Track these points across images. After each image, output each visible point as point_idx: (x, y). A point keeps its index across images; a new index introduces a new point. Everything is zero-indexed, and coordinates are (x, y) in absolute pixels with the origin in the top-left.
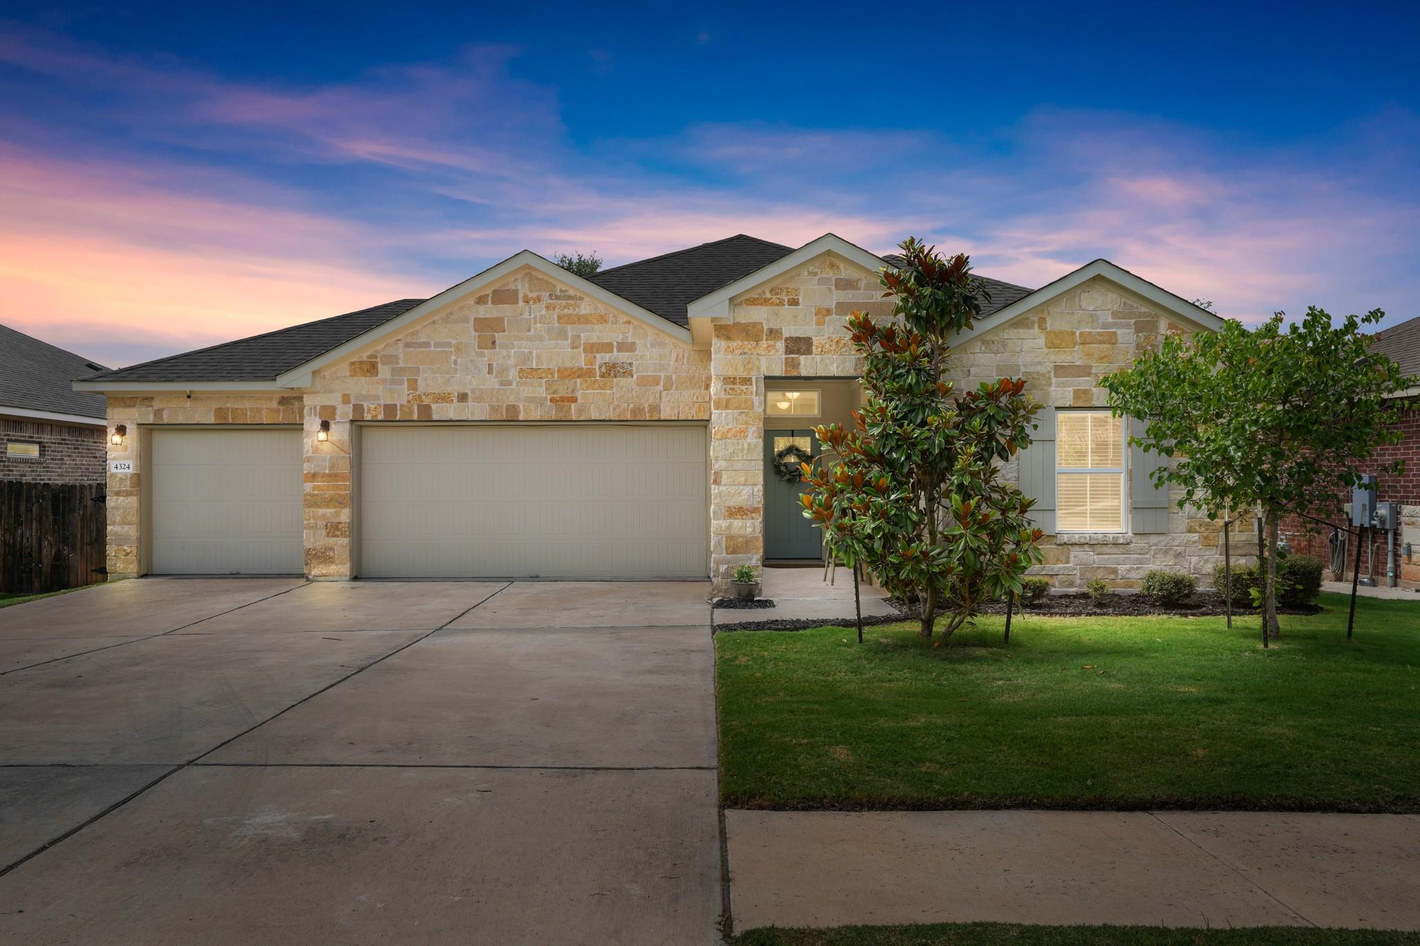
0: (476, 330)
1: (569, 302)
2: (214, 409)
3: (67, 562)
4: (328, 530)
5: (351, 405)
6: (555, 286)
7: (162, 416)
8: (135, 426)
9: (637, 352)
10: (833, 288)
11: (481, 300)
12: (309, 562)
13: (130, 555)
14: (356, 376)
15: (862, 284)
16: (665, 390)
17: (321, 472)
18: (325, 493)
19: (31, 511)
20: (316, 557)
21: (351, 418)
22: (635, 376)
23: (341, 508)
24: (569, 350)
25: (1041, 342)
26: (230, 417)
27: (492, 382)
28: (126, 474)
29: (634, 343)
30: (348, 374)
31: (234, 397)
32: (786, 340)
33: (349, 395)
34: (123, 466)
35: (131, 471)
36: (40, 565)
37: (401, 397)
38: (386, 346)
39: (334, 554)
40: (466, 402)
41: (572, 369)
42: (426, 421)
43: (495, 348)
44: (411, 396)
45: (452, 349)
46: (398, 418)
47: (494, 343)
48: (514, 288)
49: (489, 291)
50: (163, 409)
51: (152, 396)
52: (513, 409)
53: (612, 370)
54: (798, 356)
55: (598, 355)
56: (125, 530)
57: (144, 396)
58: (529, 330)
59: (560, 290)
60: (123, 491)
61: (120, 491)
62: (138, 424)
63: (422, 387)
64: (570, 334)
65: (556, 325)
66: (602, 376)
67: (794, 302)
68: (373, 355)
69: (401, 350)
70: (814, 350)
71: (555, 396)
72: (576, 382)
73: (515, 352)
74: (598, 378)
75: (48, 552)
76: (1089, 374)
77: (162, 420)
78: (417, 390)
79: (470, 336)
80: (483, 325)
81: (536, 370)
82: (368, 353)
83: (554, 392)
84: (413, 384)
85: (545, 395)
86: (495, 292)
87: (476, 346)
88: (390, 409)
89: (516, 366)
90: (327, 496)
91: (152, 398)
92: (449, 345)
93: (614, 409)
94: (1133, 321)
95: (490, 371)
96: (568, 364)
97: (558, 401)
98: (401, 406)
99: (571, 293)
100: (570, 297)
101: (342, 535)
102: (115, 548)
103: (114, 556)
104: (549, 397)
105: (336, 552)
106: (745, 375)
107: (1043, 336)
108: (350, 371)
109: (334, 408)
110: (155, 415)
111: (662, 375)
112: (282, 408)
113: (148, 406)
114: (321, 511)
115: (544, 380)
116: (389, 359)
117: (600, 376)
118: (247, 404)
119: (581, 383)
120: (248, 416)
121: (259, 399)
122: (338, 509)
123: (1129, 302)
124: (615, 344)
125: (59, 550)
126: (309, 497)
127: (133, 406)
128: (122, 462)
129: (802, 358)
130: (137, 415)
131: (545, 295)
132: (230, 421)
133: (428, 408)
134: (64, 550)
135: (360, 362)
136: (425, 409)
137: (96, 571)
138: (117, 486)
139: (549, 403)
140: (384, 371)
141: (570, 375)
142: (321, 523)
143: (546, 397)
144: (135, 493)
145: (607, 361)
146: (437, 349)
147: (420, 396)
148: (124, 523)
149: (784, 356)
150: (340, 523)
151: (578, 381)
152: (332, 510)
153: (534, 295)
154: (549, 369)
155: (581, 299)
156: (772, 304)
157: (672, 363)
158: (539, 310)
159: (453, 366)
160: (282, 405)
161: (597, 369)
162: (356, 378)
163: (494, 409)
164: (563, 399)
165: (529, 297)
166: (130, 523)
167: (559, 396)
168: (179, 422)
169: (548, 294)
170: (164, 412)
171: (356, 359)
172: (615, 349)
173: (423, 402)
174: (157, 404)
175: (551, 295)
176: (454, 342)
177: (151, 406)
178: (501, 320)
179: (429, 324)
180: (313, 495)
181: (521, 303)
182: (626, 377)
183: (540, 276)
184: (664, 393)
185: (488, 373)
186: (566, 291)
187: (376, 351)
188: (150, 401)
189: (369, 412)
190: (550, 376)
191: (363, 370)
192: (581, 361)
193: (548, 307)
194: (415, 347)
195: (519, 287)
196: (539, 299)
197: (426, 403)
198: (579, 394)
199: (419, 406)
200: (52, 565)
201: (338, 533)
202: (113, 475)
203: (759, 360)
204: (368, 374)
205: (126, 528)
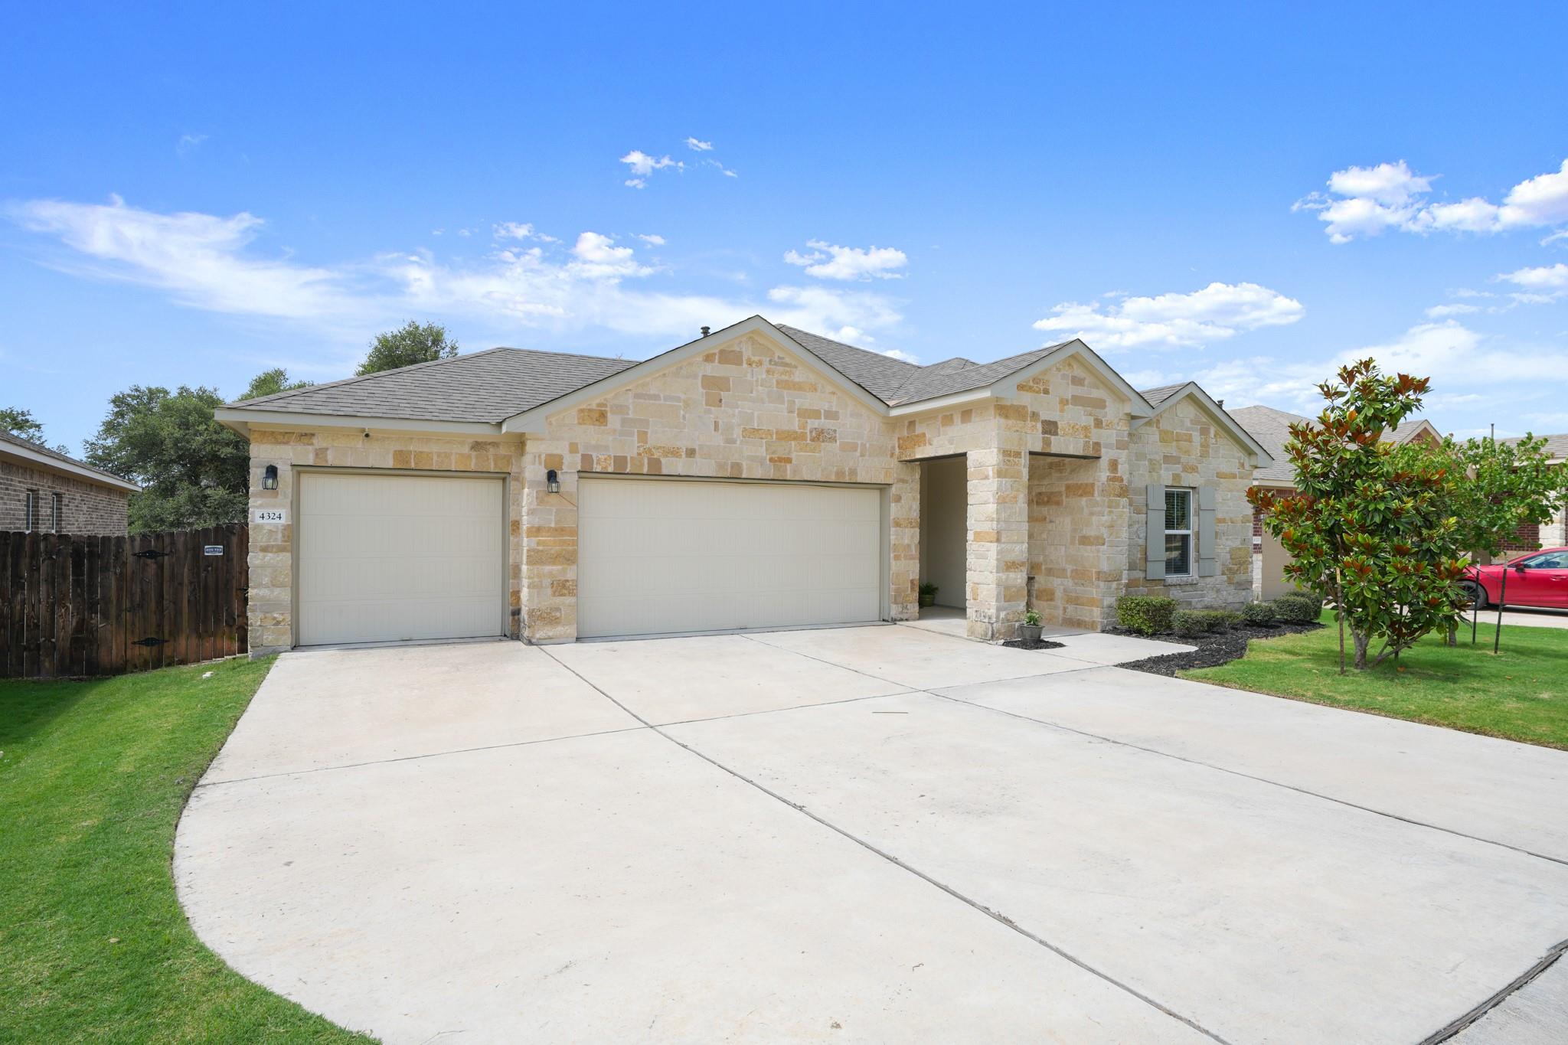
0: (703, 387)
1: (786, 368)
2: (392, 452)
3: (95, 634)
4: (554, 588)
5: (579, 455)
6: (774, 354)
7: (326, 456)
8: (290, 468)
9: (839, 421)
10: (1070, 383)
11: (709, 358)
12: (533, 624)
13: (282, 624)
14: (585, 424)
15: (1086, 382)
16: (861, 456)
17: (547, 526)
18: (551, 549)
19: (38, 569)
20: (541, 618)
21: (579, 468)
22: (838, 441)
23: (569, 564)
24: (786, 414)
25: (1157, 437)
26: (412, 460)
27: (718, 440)
28: (276, 526)
29: (837, 412)
30: (576, 422)
31: (419, 439)
32: (1043, 422)
33: (577, 444)
34: (272, 516)
35: (283, 521)
36: (53, 640)
37: (631, 449)
38: (616, 395)
39: (561, 614)
40: (693, 457)
41: (789, 432)
42: (656, 475)
43: (721, 406)
44: (642, 449)
45: (681, 404)
46: (628, 471)
47: (721, 401)
48: (738, 349)
49: (717, 351)
50: (327, 449)
51: (312, 432)
52: (737, 466)
53: (820, 436)
54: (1049, 436)
55: (809, 421)
56: (275, 594)
57: (300, 431)
58: (752, 393)
59: (778, 357)
60: (273, 546)
61: (268, 546)
62: (291, 465)
63: (651, 442)
64: (786, 399)
65: (775, 389)
66: (813, 440)
67: (1046, 392)
68: (602, 403)
69: (631, 401)
70: (1059, 433)
71: (773, 456)
72: (791, 444)
73: (739, 412)
74: (809, 442)
75: (67, 620)
76: (1179, 463)
77: (327, 462)
78: (647, 443)
79: (699, 392)
80: (709, 382)
81: (758, 430)
82: (598, 401)
83: (773, 453)
84: (643, 436)
85: (764, 454)
86: (722, 352)
87: (704, 403)
88: (620, 460)
89: (739, 425)
90: (553, 552)
91: (313, 435)
92: (678, 399)
93: (822, 471)
94: (1199, 427)
95: (716, 428)
96: (785, 428)
97: (776, 461)
98: (631, 458)
99: (787, 360)
100: (787, 365)
101: (569, 593)
102: (261, 615)
103: (260, 626)
104: (768, 457)
105: (563, 612)
106: (1016, 449)
107: (1157, 433)
108: (578, 419)
109: (561, 457)
110: (317, 455)
111: (859, 442)
112: (474, 453)
113: (308, 444)
114: (547, 568)
115: (764, 441)
116: (621, 409)
117: (810, 440)
118: (434, 448)
119: (795, 445)
120: (434, 461)
121: (448, 442)
122: (565, 566)
123: (1198, 414)
124: (822, 411)
125: (84, 619)
126: (532, 553)
127: (286, 443)
128: (271, 511)
129: (1053, 437)
130: (291, 454)
131: (766, 360)
132: (413, 466)
133: (658, 462)
134: (92, 619)
135: (589, 410)
136: (655, 463)
137: (140, 643)
138: (264, 540)
139: (768, 462)
140: (614, 421)
141: (786, 437)
142: (547, 582)
143: (766, 457)
144: (289, 548)
145: (816, 426)
146: (668, 403)
147: (650, 450)
148: (273, 586)
149: (1041, 436)
150: (568, 581)
151: (793, 443)
152: (560, 567)
153: (756, 359)
154: (769, 430)
155: (796, 367)
156: (1034, 391)
157: (866, 432)
158: (761, 374)
159: (682, 421)
160: (475, 450)
161: (808, 433)
162: (584, 426)
163: (721, 466)
164: (780, 460)
165: (752, 360)
166: (282, 585)
167: (777, 456)
168: (349, 465)
169: (768, 359)
170: (328, 452)
171: (584, 407)
172: (822, 416)
173: (653, 455)
174: (318, 442)
175: (770, 361)
176: (683, 396)
177: (312, 444)
178: (727, 379)
179: (660, 376)
180: (538, 551)
181: (745, 365)
182: (831, 442)
183: (761, 341)
184: (860, 459)
185: (715, 430)
186: (783, 358)
187: (605, 399)
188: (311, 438)
189: (598, 463)
190: (769, 437)
191: (592, 418)
192: (795, 425)
193: (768, 372)
194: (645, 399)
195: (744, 350)
196: (760, 363)
197: (655, 457)
198: (793, 456)
199: (649, 459)
200: (72, 639)
201: (566, 592)
202: (258, 527)
203: (1026, 437)
204: (597, 423)
205: (277, 591)
